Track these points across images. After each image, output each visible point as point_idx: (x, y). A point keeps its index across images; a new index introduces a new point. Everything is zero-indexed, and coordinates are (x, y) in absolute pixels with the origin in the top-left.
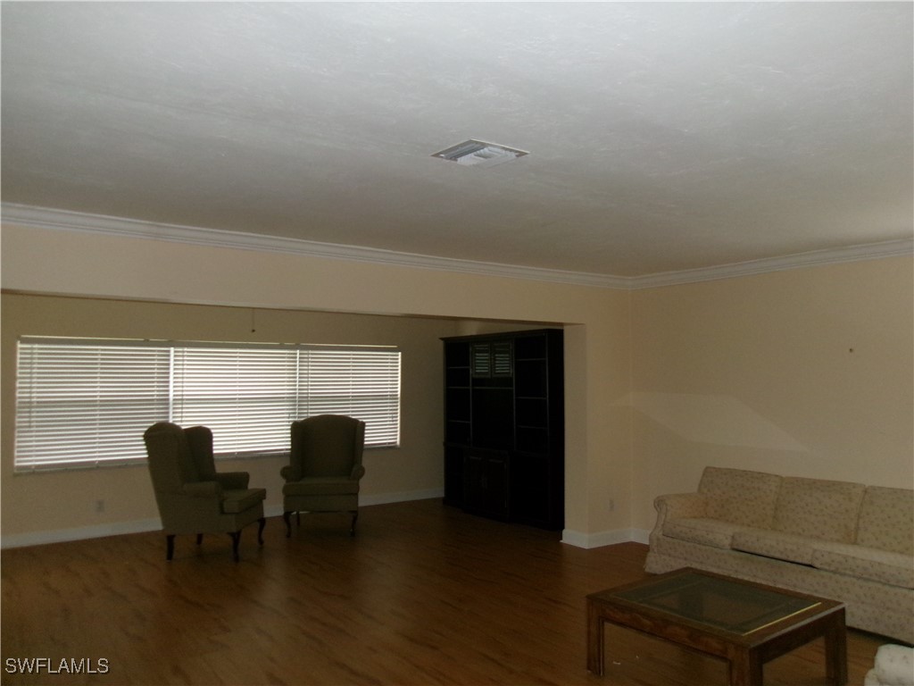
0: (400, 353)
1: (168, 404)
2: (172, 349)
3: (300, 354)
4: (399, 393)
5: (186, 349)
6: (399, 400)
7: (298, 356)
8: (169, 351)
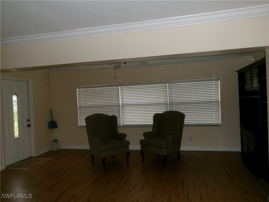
0: (219, 81)
1: (120, 106)
2: (120, 87)
3: (168, 85)
4: (220, 100)
5: (124, 87)
6: (220, 104)
7: (168, 86)
8: (119, 88)
